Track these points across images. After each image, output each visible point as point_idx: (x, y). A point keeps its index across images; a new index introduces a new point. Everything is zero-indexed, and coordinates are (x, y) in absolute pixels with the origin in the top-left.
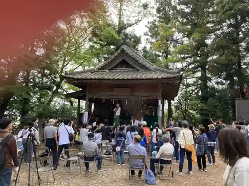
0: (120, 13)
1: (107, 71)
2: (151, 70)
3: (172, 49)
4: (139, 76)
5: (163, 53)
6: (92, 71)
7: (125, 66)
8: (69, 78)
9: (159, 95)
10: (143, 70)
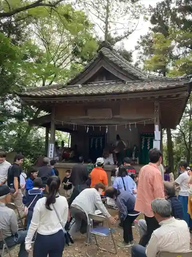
0: (107, 26)
1: (80, 85)
2: (142, 80)
3: (170, 67)
4: (124, 89)
5: (160, 73)
6: (59, 87)
7: (105, 79)
8: (26, 96)
9: (156, 117)
10: (131, 81)
